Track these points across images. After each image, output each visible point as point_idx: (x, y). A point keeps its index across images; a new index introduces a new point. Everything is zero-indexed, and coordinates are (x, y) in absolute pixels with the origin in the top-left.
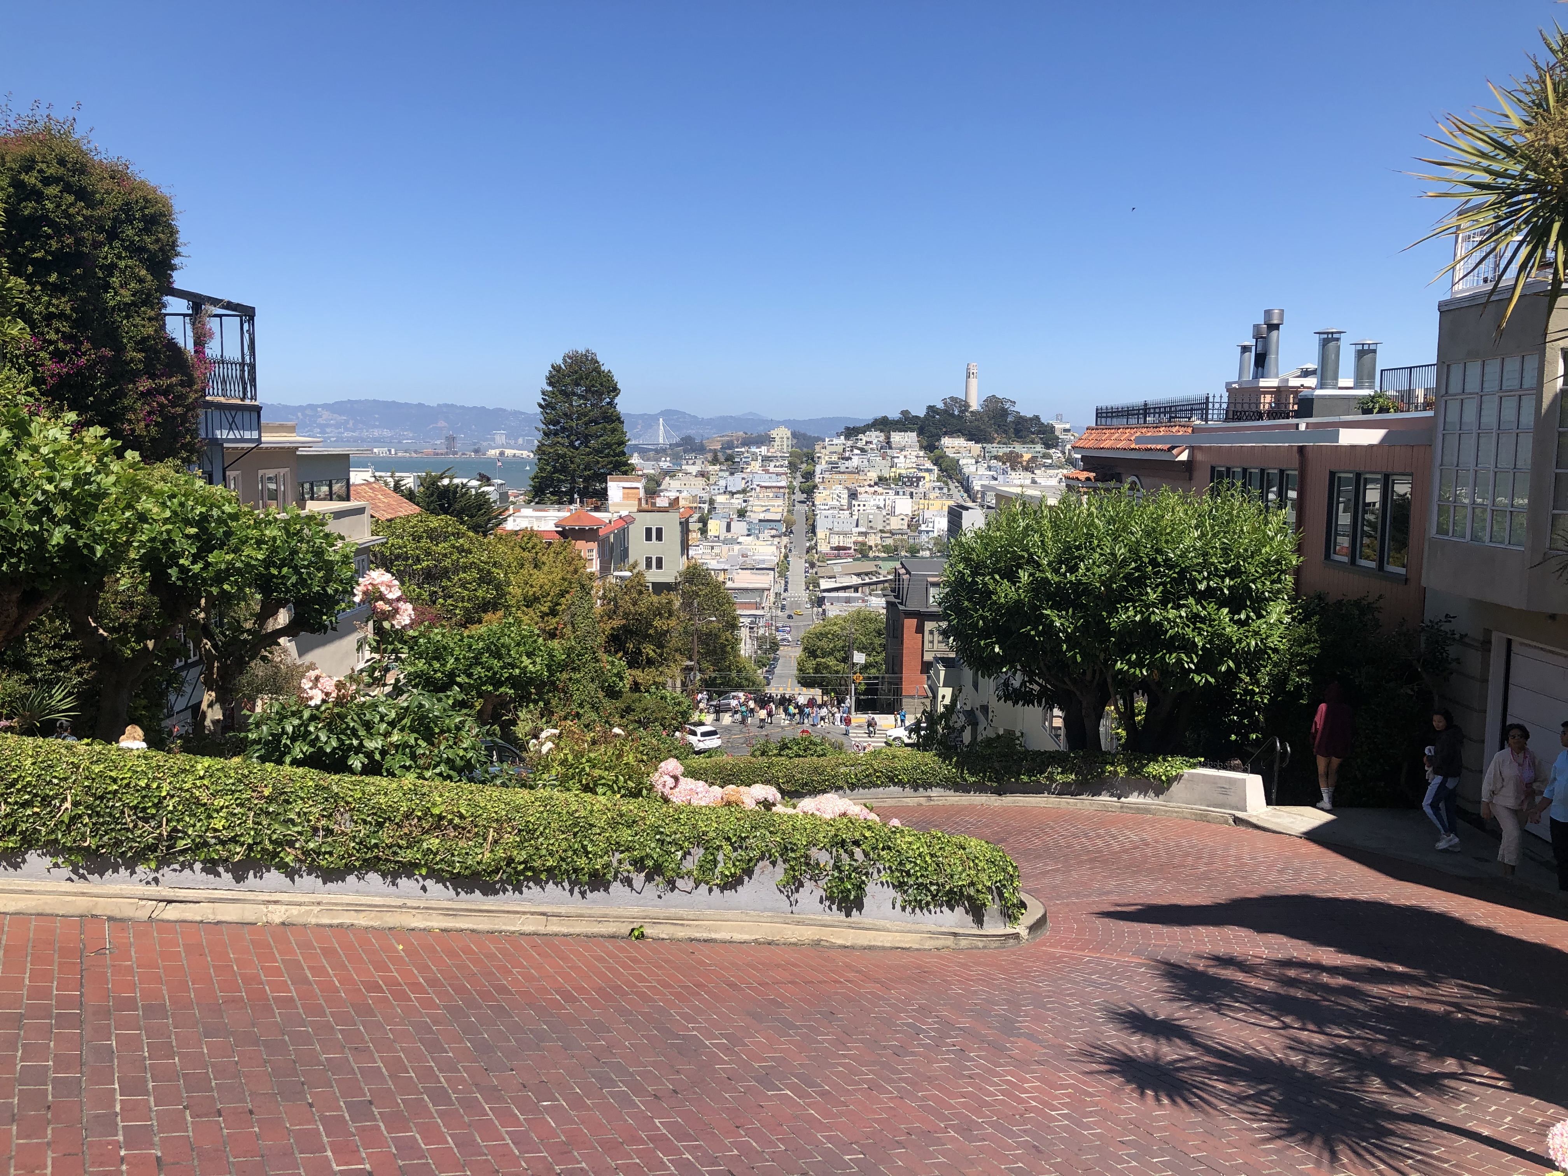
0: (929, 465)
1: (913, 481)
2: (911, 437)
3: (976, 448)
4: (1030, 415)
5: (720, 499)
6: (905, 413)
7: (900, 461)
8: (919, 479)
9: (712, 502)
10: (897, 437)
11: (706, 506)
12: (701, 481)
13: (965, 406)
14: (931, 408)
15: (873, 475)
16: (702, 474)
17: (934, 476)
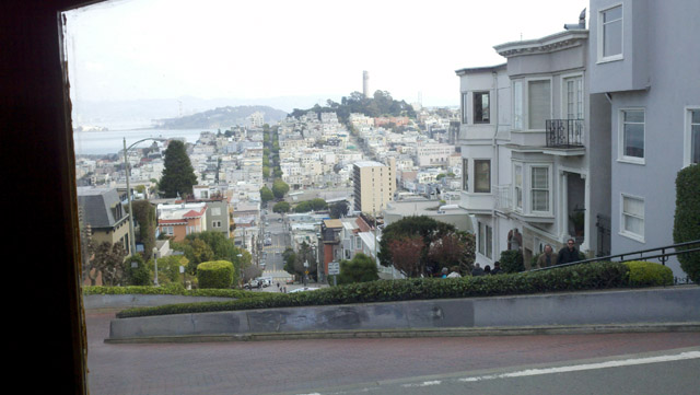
0: (345, 133)
1: (336, 143)
2: (334, 117)
3: (371, 121)
4: (399, 100)
5: (224, 159)
6: (329, 101)
7: (327, 131)
8: (339, 141)
9: (220, 161)
10: (324, 115)
11: (216, 164)
12: (211, 149)
13: (364, 95)
14: (344, 99)
15: (312, 140)
16: (213, 143)
17: (347, 139)
